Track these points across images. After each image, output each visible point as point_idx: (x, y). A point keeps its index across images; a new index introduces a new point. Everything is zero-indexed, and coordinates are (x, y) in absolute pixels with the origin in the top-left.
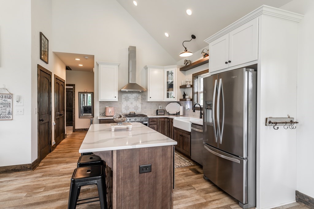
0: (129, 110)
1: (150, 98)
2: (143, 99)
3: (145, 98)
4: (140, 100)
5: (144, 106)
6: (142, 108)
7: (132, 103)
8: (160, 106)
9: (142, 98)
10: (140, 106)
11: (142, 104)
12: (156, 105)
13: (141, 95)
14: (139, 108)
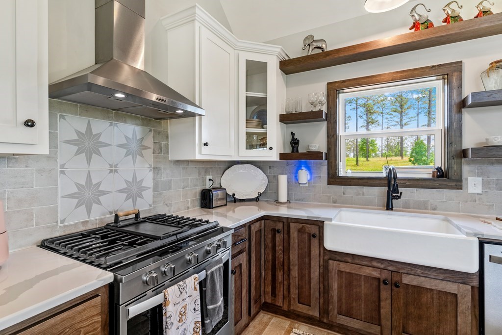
0: (99, 203)
1: (206, 144)
2: (161, 149)
3: (167, 146)
4: (149, 154)
5: (164, 178)
6: (155, 189)
7: (113, 169)
8: (208, 177)
9: (157, 146)
10: (148, 179)
11: (156, 170)
12: (199, 174)
13: (152, 134)
14: (146, 188)
